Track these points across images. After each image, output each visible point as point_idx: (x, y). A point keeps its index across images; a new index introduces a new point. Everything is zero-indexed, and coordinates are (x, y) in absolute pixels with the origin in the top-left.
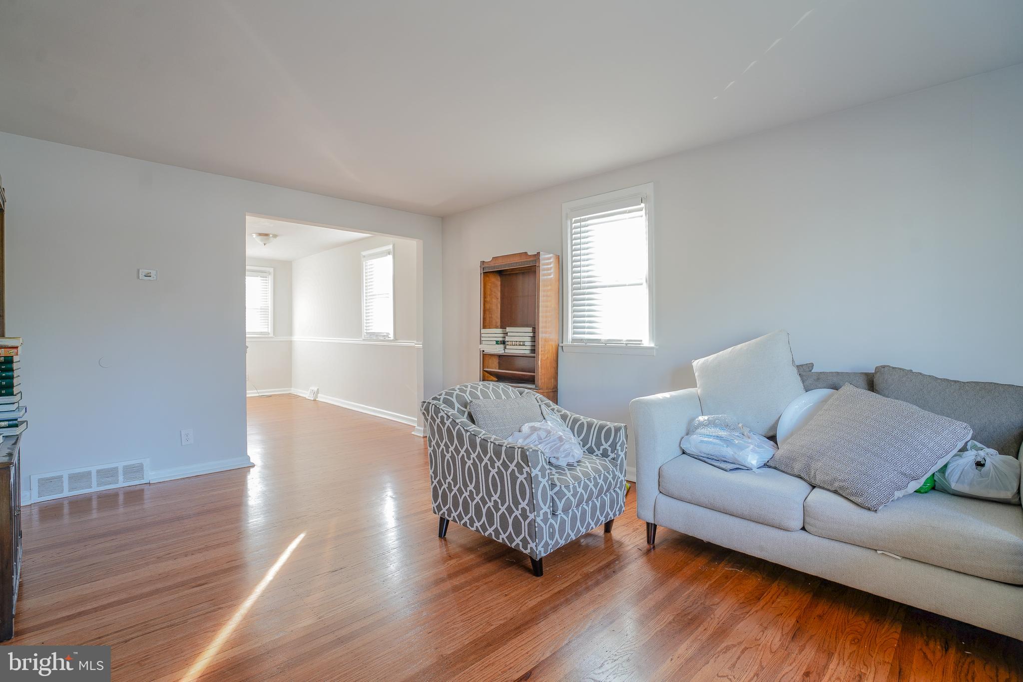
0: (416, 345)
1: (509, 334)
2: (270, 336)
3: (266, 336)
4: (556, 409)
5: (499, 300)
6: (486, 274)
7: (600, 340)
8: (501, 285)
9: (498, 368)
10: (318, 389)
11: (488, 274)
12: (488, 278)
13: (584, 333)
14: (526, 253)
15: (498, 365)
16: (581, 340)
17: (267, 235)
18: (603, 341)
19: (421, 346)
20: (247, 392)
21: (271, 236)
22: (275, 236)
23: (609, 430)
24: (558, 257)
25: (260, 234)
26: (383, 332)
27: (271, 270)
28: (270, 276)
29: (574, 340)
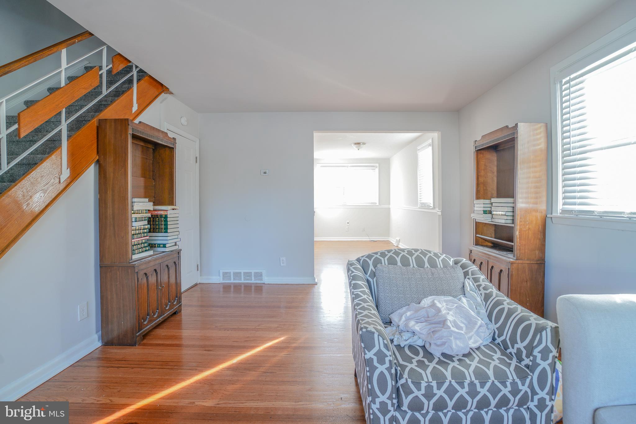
0: (438, 213)
1: (494, 204)
2: (377, 205)
3: (375, 205)
4: (483, 286)
5: (496, 173)
6: (479, 152)
7: (593, 212)
8: (497, 160)
9: (493, 235)
10: (399, 239)
11: (482, 151)
12: (481, 155)
13: (574, 204)
14: (507, 127)
15: (494, 232)
16: (571, 212)
17: (359, 144)
18: (596, 213)
19: (440, 213)
20: (314, 238)
21: (361, 144)
22: (364, 144)
23: (529, 326)
24: (547, 126)
25: (356, 144)
26: (428, 202)
27: (377, 165)
28: (377, 169)
29: (564, 211)
